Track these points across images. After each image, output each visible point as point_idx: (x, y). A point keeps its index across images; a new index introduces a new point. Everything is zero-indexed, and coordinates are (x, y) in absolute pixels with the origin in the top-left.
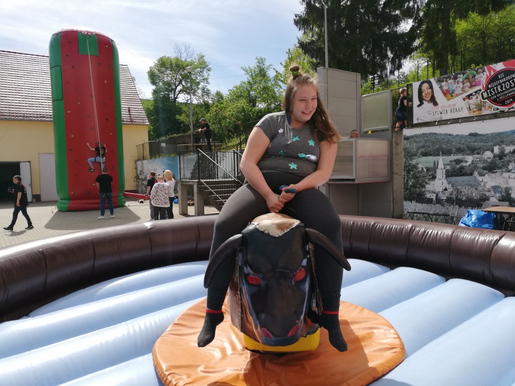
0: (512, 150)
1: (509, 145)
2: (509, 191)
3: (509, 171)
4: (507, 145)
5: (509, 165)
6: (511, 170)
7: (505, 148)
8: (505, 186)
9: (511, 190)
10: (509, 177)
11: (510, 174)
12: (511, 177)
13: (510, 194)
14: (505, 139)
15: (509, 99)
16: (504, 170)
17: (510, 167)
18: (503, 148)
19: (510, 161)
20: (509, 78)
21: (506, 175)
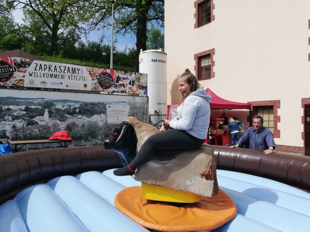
0: (7, 108)
1: (5, 105)
2: (5, 132)
3: (5, 120)
4: (4, 105)
5: (5, 117)
6: (7, 119)
7: (3, 107)
8: (2, 129)
9: (7, 131)
10: (5, 124)
11: (6, 122)
12: (6, 124)
13: (6, 134)
14: (2, 102)
15: (4, 78)
16: (2, 120)
17: (6, 118)
18: (1, 106)
19: (5, 115)
20: (4, 66)
21: (3, 122)
